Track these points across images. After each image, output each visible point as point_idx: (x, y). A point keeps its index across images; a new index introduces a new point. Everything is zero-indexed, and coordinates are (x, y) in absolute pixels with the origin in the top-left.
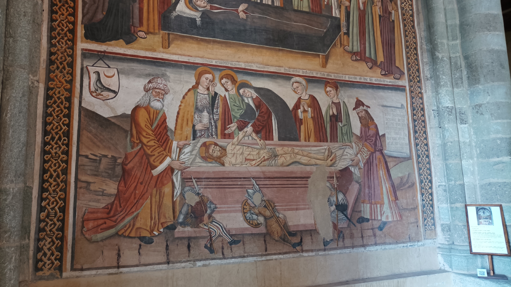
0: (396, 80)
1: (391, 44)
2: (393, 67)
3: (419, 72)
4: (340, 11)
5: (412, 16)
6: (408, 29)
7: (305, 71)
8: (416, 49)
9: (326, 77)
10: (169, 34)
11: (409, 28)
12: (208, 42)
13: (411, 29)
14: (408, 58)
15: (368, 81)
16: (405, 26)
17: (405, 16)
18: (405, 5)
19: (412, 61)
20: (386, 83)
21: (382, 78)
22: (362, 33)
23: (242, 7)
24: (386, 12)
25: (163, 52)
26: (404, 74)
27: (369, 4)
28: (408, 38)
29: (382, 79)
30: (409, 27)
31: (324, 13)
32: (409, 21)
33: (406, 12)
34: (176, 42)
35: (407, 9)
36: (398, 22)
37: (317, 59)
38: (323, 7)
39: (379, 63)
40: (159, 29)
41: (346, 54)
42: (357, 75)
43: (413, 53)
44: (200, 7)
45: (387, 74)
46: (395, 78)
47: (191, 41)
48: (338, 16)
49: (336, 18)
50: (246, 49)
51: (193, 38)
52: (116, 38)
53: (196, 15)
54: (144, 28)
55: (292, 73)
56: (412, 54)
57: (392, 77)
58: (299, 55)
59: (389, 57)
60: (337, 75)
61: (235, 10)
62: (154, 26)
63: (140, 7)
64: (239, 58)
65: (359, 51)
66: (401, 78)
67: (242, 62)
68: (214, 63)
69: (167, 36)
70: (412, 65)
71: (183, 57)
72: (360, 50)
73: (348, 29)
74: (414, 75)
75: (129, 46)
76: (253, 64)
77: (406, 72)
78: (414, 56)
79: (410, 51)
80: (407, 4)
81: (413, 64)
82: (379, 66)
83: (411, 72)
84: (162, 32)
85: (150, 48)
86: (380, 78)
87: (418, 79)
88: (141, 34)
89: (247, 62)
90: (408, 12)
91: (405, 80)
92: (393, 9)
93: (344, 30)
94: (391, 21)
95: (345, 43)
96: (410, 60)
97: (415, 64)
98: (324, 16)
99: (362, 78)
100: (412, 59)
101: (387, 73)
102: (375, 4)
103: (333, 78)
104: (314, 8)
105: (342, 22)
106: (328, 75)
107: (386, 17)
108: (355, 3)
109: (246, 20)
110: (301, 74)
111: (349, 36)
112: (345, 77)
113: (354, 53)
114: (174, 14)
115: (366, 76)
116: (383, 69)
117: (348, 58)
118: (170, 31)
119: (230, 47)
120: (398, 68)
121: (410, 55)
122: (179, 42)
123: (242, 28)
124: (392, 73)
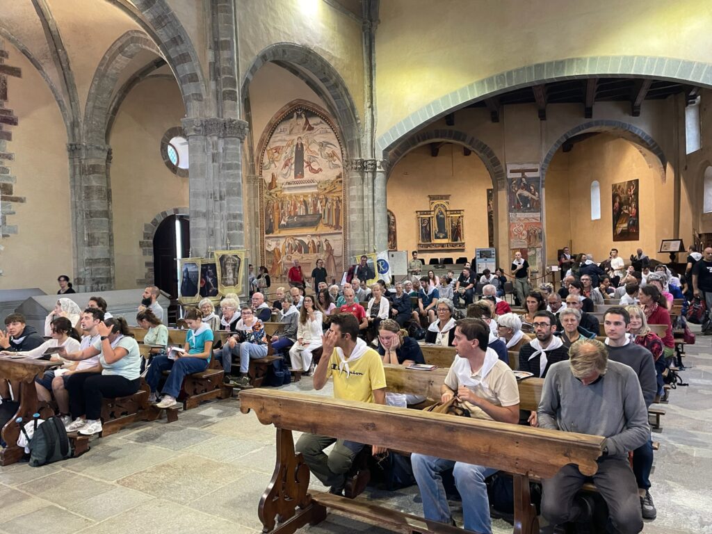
1: (338, 218)
4: (322, 211)
6: (345, 211)
17: (344, 206)
20: (335, 232)
22: (329, 217)
23: (295, 218)
27: (332, 206)
28: (344, 214)
34: (281, 231)
36: (341, 209)
37: (314, 228)
38: (317, 211)
39: (333, 226)
41: (323, 225)
42: (326, 231)
45: (336, 229)
49: (320, 214)
50: (296, 229)
51: (285, 229)
52: (270, 233)
53: (285, 223)
54: (275, 229)
57: (338, 230)
59: (337, 223)
62: (277, 228)
65: (327, 223)
68: (289, 235)
71: (283, 235)
73: (324, 217)
75: (273, 234)
77: (343, 227)
79: (345, 219)
84: (279, 229)
89: (296, 233)
91: (342, 230)
92: (340, 205)
95: (323, 221)
98: (317, 214)
102: (334, 205)
103: (319, 233)
105: (322, 215)
107: (338, 208)
108: (327, 206)
109: (297, 221)
111: (324, 219)
112: (323, 233)
114: (281, 224)
115: (329, 231)
116: (335, 227)
119: (293, 230)
120: (340, 226)
123: (295, 224)
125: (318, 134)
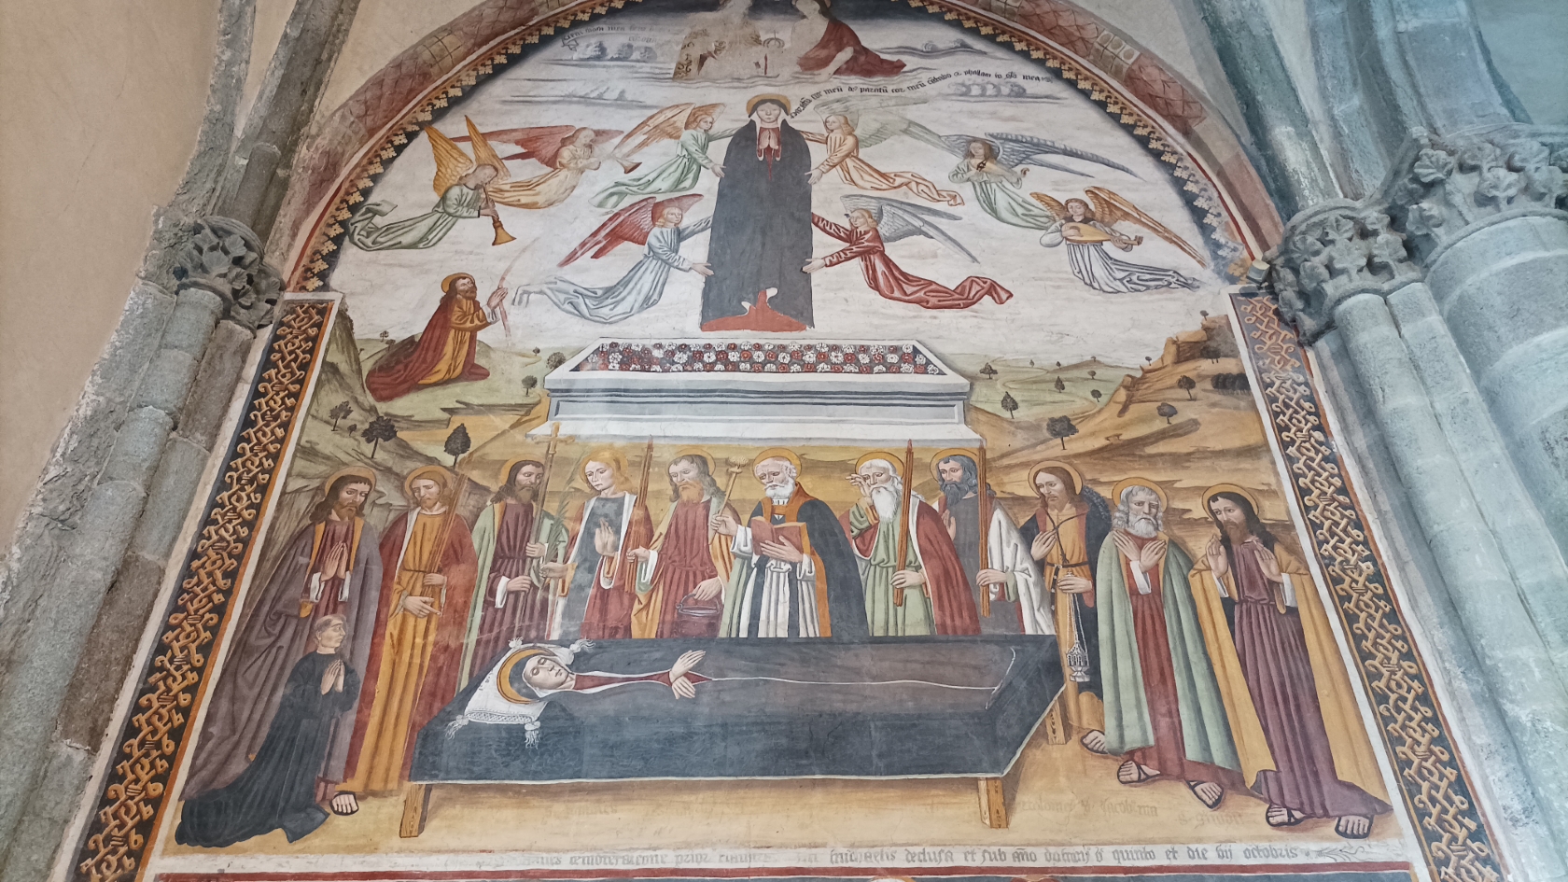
0: (1354, 842)
1: (1296, 698)
2: (1325, 789)
3: (1465, 794)
4: (1054, 613)
5: (1379, 576)
6: (1369, 628)
7: (918, 849)
8: (1426, 698)
9: (1009, 863)
10: (429, 789)
11: (1375, 625)
12: (554, 793)
13: (1381, 626)
14: (1392, 741)
15: (1213, 859)
16: (1349, 619)
17: (1346, 586)
18: (1335, 548)
19: (1421, 750)
20: (1301, 860)
21: (1281, 838)
22: (1157, 676)
23: (682, 665)
24: (1252, 585)
25: (400, 851)
26: (1387, 809)
27: (1174, 570)
28: (1376, 663)
29: (1278, 845)
30: (1370, 620)
31: (986, 630)
32: (1366, 598)
33: (1344, 570)
34: (449, 811)
35: (1347, 561)
36: (1315, 612)
37: (971, 798)
38: (983, 611)
39: (1251, 780)
40: (401, 777)
41: (1093, 762)
42: (1153, 842)
43: (1418, 717)
44: (542, 687)
45: (1298, 821)
46: (1344, 834)
47: (498, 799)
48: (1047, 629)
49: (1038, 640)
50: (686, 798)
51: (503, 790)
52: (262, 828)
53: (527, 715)
54: (356, 784)
55: (864, 865)
56: (1413, 724)
57: (1329, 829)
58: (892, 793)
59: (1297, 748)
60: (1059, 850)
61: (659, 677)
62: (388, 770)
63: (357, 721)
64: (658, 833)
65: (1152, 741)
66: (1375, 830)
67: (668, 847)
68: (565, 866)
69: (422, 793)
70: (1420, 766)
71: (462, 857)
72: (1157, 740)
73: (1094, 670)
74: (1445, 811)
75: (299, 845)
76: (708, 851)
77: (1395, 799)
78: (1424, 731)
79: (1399, 710)
80: (1342, 541)
81: (1428, 764)
82: (1255, 792)
83: (1424, 797)
84: (408, 785)
85: (362, 841)
86: (1269, 839)
87: (1473, 826)
88: (344, 801)
89: (688, 845)
90: (1356, 566)
91: (1400, 835)
92: (1281, 570)
93: (1075, 674)
94: (1283, 611)
95: (1087, 721)
96: (1405, 749)
97: (1438, 760)
98: (988, 640)
99: (1182, 849)
100: (1419, 744)
101: (1298, 815)
102: (1199, 566)
103: (1041, 863)
104: (948, 622)
105: (1064, 649)
106: (1017, 856)
107: (1257, 602)
108: (1115, 575)
109: (694, 701)
110: (900, 863)
111: (1100, 696)
112: (1099, 855)
113: (1131, 753)
114: (460, 722)
115: (1199, 840)
116: (1277, 800)
117: (1104, 778)
118: (435, 777)
119: (629, 799)
120: (1351, 787)
121: (1404, 727)
122: (456, 810)
123: (679, 729)
124: (1326, 814)
125: (946, 96)
